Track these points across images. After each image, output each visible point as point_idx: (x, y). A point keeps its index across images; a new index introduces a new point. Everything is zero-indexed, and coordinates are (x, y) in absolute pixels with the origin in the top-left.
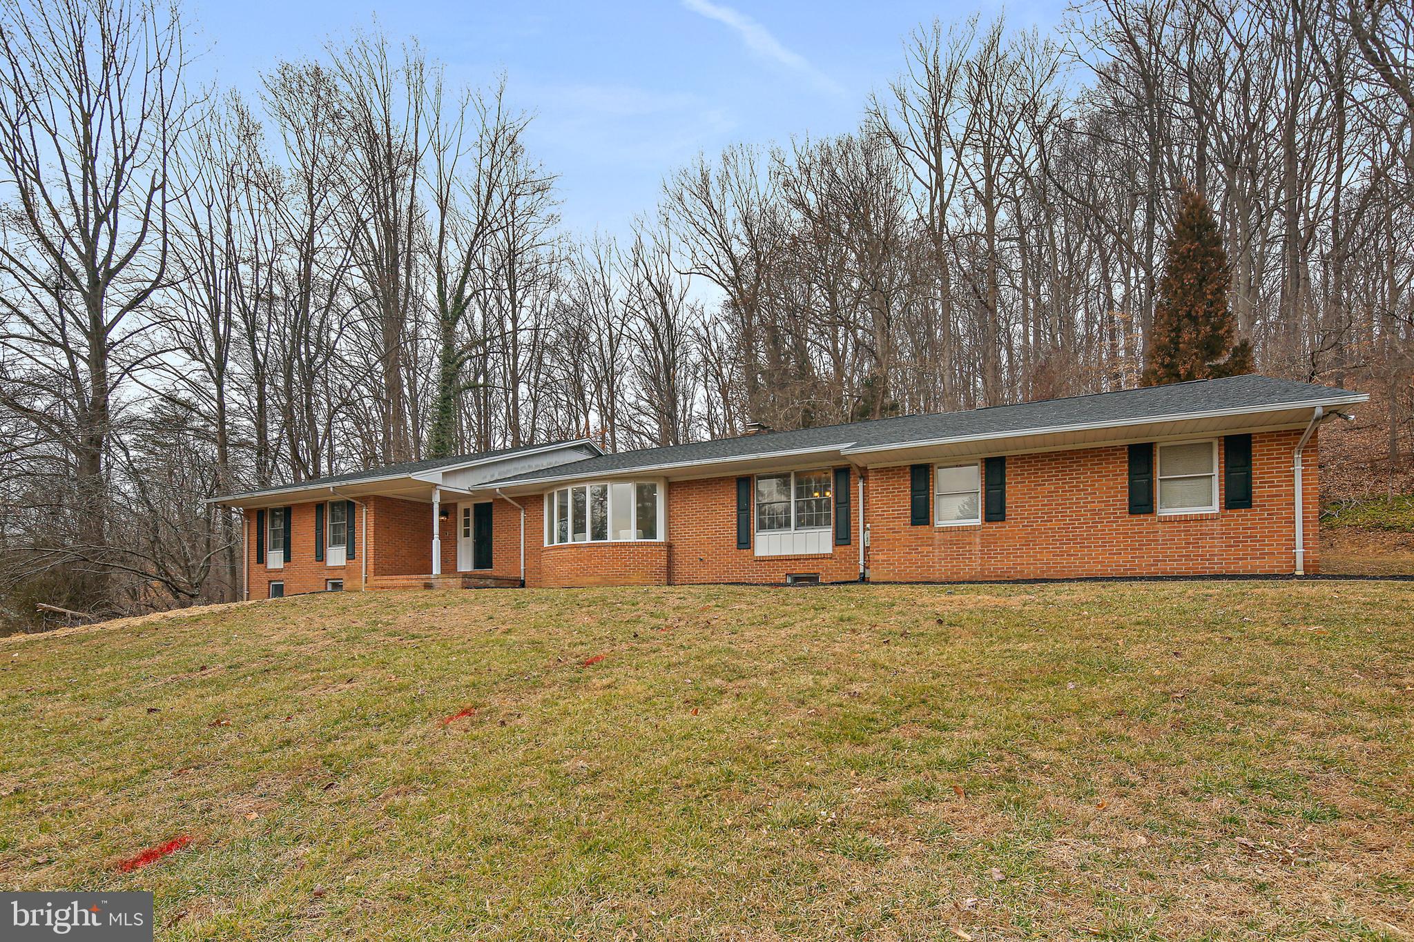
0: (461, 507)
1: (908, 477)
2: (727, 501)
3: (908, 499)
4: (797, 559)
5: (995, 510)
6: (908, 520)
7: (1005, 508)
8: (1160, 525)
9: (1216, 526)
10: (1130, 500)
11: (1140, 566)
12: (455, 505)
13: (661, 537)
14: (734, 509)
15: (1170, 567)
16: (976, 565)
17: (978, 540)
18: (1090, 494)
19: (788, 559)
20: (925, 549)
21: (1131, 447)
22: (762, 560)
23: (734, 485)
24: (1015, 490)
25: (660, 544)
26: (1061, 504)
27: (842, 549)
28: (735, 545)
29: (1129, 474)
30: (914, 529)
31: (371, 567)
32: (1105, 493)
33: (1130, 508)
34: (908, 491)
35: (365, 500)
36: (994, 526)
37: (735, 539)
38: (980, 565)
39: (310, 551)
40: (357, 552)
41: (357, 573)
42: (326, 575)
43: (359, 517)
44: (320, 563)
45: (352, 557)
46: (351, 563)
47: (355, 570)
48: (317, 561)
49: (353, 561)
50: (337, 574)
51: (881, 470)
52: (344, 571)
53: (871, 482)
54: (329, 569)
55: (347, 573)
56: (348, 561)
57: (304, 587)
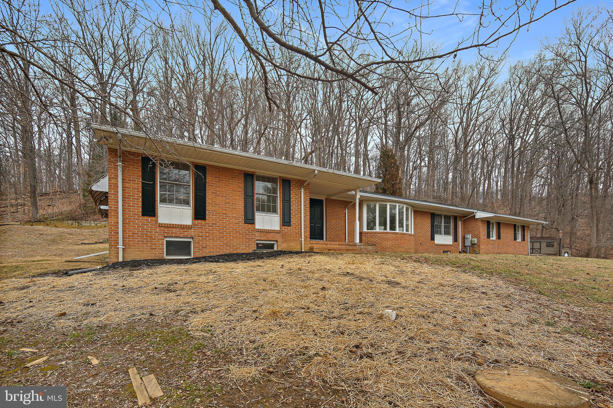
1: (486, 224)
2: (428, 221)
3: (486, 230)
4: (446, 245)
5: (498, 236)
6: (486, 237)
7: (500, 236)
8: (517, 243)
11: (515, 252)
14: (430, 225)
15: (518, 253)
18: (510, 235)
19: (444, 245)
20: (489, 245)
21: (514, 225)
22: (437, 245)
23: (430, 216)
24: (501, 231)
26: (507, 236)
27: (454, 243)
28: (429, 238)
29: (514, 231)
31: (307, 234)
33: (514, 239)
34: (487, 228)
35: (303, 183)
36: (499, 240)
37: (429, 236)
39: (235, 213)
40: (293, 221)
41: (294, 237)
42: (258, 236)
43: (295, 195)
44: (250, 226)
45: (288, 224)
46: (286, 229)
47: (291, 235)
48: (245, 223)
49: (289, 228)
50: (270, 236)
51: (483, 220)
52: (279, 235)
53: (480, 224)
54: (261, 231)
55: (283, 236)
56: (283, 227)
57: (227, 245)
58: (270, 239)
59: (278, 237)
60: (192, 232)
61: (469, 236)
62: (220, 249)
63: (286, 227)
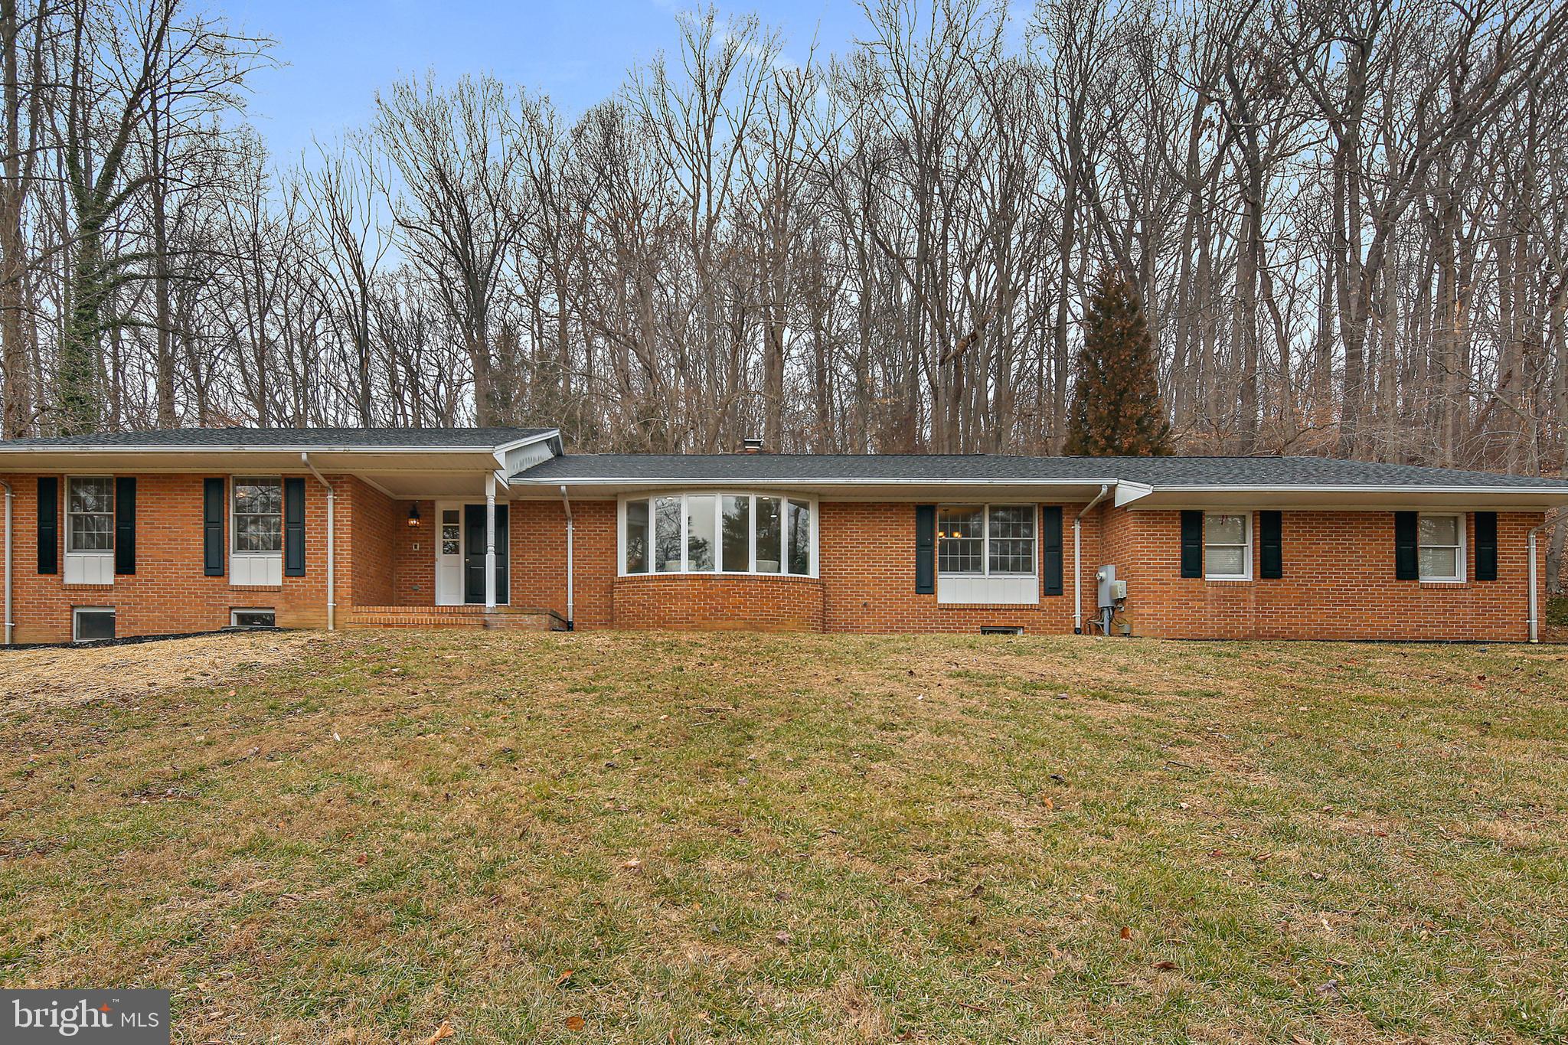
0: (441, 507)
1: (1178, 523)
2: (902, 532)
3: (1178, 547)
4: (997, 609)
5: (1270, 566)
6: (1178, 571)
7: (1281, 565)
8: (1422, 592)
9: (1468, 595)
10: (1397, 565)
11: (1404, 630)
12: (432, 503)
13: (814, 572)
14: (913, 544)
15: (1431, 632)
16: (1251, 623)
17: (1253, 597)
18: (1361, 557)
19: (984, 608)
20: (1197, 604)
21: (1398, 514)
22: (949, 608)
23: (913, 514)
24: (1291, 545)
25: (812, 581)
26: (1334, 565)
27: (1052, 599)
28: (912, 588)
29: (1396, 540)
30: (1184, 581)
31: (346, 591)
32: (1374, 557)
33: (1397, 574)
34: (1178, 539)
35: (336, 481)
36: (1269, 584)
37: (912, 581)
38: (1255, 623)
39: (188, 558)
40: (310, 565)
41: (312, 599)
42: (232, 600)
43: (316, 508)
44: (216, 579)
45: (297, 572)
46: (297, 582)
47: (305, 595)
48: (206, 575)
49: (300, 580)
50: (259, 599)
51: (1147, 512)
52: (277, 596)
53: (1131, 526)
54: (240, 590)
55: (286, 599)
56: (288, 580)
57: (173, 619)
58: (259, 604)
59: (275, 600)
60: (112, 597)
61: (1107, 573)
62: (159, 626)
63: (294, 579)
